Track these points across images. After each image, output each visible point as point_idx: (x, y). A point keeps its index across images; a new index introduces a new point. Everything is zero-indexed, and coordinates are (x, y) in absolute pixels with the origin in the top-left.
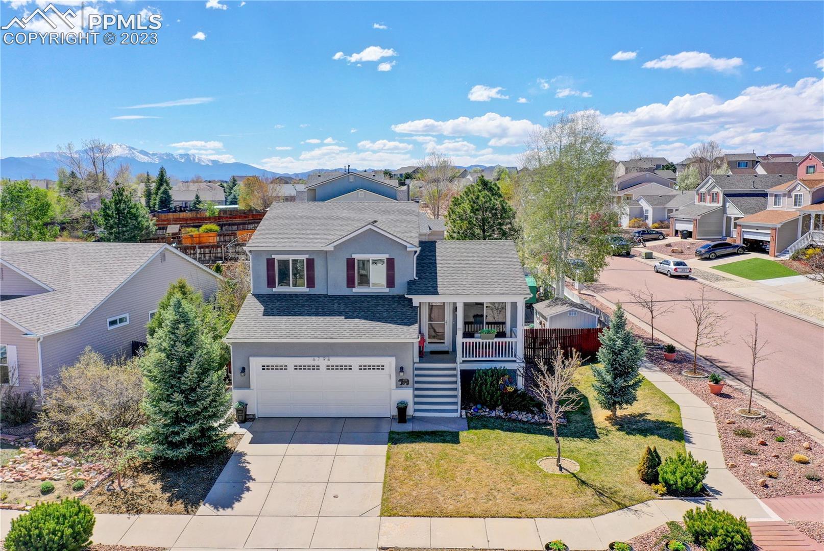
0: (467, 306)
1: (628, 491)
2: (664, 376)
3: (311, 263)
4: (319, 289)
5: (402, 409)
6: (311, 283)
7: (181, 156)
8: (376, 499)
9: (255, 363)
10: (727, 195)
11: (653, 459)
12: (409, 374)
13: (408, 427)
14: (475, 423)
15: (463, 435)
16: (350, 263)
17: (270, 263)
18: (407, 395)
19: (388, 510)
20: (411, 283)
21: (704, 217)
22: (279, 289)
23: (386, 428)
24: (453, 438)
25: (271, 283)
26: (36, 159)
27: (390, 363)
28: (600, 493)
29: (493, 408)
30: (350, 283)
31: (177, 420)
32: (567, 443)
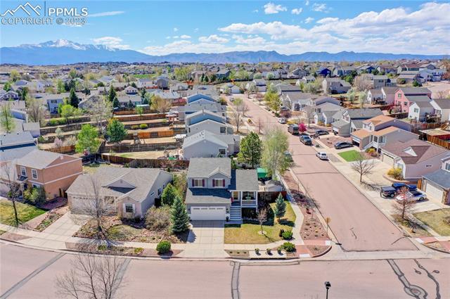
0: (244, 193)
1: (275, 238)
2: (297, 207)
3: (203, 181)
4: (206, 187)
5: (227, 218)
6: (203, 185)
7: (98, 46)
8: (222, 241)
9: (192, 208)
10: (351, 119)
11: (282, 232)
12: (229, 210)
13: (228, 223)
14: (245, 222)
15: (242, 225)
16: (214, 181)
17: (193, 180)
18: (228, 215)
19: (225, 243)
20: (229, 186)
21: (342, 127)
22: (195, 187)
23: (224, 223)
24: (239, 226)
25: (193, 186)
26: (18, 48)
27: (224, 208)
28: (269, 239)
29: (249, 217)
30: (214, 186)
31: (178, 223)
32: (264, 227)
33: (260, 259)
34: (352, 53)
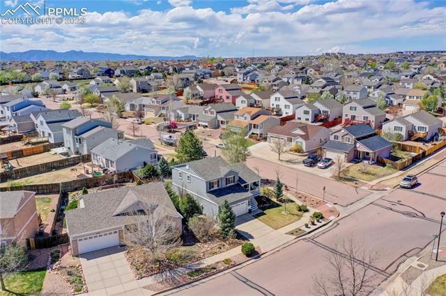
1: (299, 214)
3: (218, 182)
4: (220, 187)
5: (250, 210)
10: (218, 112)
12: (250, 203)
16: (227, 179)
17: (210, 183)
18: (250, 207)
19: (275, 229)
21: (210, 121)
22: (211, 190)
23: (250, 215)
27: (247, 201)
28: (296, 215)
30: (226, 184)
33: (318, 228)
34: (81, 52)
